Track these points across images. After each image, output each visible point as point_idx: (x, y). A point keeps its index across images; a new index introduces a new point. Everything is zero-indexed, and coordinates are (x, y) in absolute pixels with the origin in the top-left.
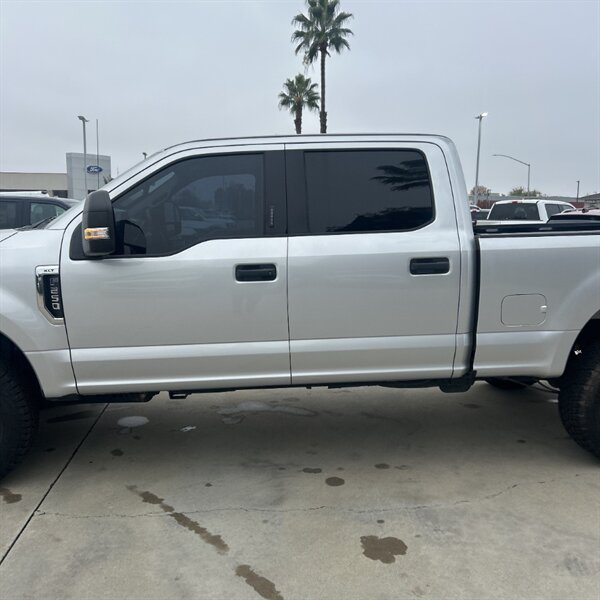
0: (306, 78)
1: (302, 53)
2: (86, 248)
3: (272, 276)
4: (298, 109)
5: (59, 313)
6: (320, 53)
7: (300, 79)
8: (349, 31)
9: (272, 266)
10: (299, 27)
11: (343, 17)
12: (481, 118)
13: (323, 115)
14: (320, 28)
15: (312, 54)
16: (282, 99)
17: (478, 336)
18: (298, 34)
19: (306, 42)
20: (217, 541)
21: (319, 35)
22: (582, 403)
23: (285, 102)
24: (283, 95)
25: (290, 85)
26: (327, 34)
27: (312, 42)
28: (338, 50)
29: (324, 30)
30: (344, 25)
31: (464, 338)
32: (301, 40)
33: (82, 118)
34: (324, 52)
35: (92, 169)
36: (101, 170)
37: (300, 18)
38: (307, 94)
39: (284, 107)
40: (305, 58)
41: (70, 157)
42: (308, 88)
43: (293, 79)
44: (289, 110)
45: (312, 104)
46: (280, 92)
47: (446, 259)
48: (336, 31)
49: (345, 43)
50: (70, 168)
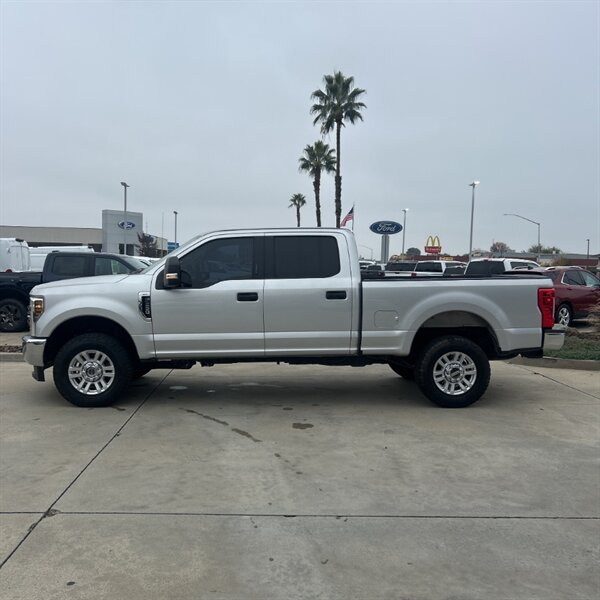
0: (325, 144)
1: (320, 124)
2: (165, 283)
3: (256, 299)
4: (316, 173)
5: (149, 316)
6: (336, 124)
7: (319, 145)
8: (362, 104)
9: (256, 294)
10: (317, 101)
11: (357, 92)
12: (473, 185)
13: (338, 180)
14: (336, 102)
15: (329, 125)
16: (302, 162)
17: (363, 332)
18: (316, 108)
19: (323, 115)
20: (224, 423)
21: (335, 108)
22: (422, 370)
23: (305, 166)
24: (303, 159)
25: (309, 150)
26: (342, 108)
27: (328, 115)
28: (352, 121)
29: (339, 104)
30: (358, 100)
31: (355, 334)
32: (318, 113)
33: (124, 184)
34: (340, 124)
35: (126, 225)
36: (133, 226)
37: (318, 94)
38: (325, 158)
39: (304, 170)
40: (322, 129)
41: (106, 214)
42: (327, 153)
43: (312, 145)
44: (308, 172)
45: (329, 168)
46: (300, 157)
47: (344, 292)
48: (351, 105)
49: (359, 115)
50: (105, 223)
